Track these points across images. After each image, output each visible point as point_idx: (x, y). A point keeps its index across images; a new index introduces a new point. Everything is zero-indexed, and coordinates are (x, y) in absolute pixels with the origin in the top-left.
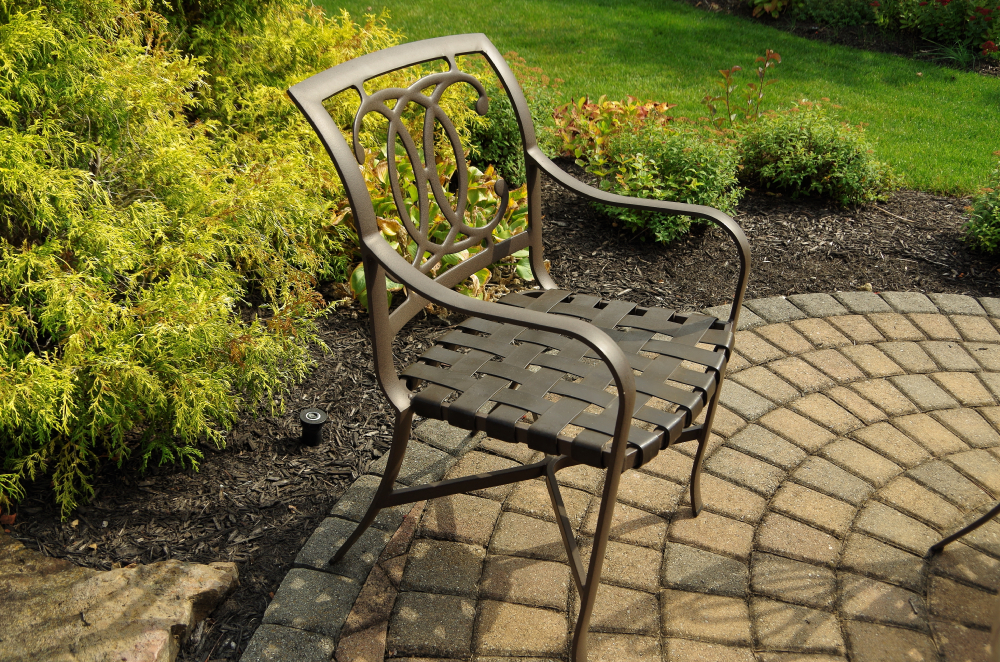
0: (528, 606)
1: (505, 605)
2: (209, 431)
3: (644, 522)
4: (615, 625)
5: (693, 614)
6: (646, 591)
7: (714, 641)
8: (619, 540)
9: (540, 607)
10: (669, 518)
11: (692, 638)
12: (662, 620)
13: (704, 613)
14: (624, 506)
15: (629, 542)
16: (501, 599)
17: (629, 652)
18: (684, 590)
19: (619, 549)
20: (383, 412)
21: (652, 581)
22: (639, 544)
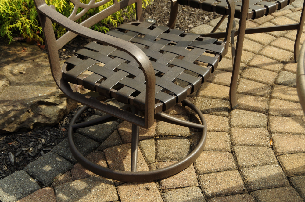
0: (220, 85)
1: (211, 83)
2: (111, 20)
3: (273, 63)
4: (252, 93)
5: (284, 92)
6: (268, 84)
7: (290, 101)
8: (262, 68)
9: (225, 85)
10: (285, 63)
11: (281, 99)
12: (271, 93)
13: (289, 92)
14: (267, 58)
15: (265, 69)
16: (211, 82)
17: (255, 100)
18: (283, 85)
19: (261, 71)
20: (179, 23)
21: (271, 81)
22: (270, 70)
